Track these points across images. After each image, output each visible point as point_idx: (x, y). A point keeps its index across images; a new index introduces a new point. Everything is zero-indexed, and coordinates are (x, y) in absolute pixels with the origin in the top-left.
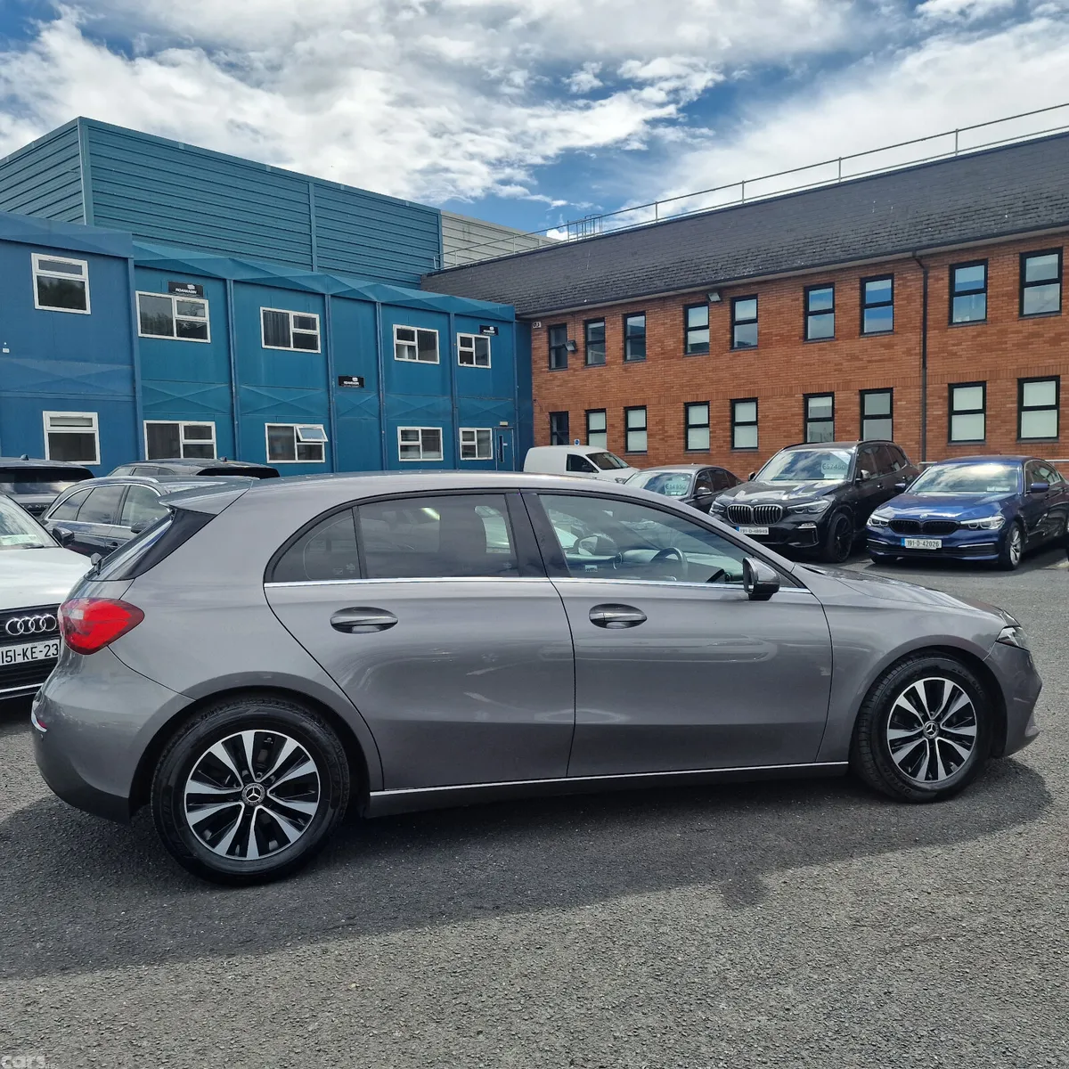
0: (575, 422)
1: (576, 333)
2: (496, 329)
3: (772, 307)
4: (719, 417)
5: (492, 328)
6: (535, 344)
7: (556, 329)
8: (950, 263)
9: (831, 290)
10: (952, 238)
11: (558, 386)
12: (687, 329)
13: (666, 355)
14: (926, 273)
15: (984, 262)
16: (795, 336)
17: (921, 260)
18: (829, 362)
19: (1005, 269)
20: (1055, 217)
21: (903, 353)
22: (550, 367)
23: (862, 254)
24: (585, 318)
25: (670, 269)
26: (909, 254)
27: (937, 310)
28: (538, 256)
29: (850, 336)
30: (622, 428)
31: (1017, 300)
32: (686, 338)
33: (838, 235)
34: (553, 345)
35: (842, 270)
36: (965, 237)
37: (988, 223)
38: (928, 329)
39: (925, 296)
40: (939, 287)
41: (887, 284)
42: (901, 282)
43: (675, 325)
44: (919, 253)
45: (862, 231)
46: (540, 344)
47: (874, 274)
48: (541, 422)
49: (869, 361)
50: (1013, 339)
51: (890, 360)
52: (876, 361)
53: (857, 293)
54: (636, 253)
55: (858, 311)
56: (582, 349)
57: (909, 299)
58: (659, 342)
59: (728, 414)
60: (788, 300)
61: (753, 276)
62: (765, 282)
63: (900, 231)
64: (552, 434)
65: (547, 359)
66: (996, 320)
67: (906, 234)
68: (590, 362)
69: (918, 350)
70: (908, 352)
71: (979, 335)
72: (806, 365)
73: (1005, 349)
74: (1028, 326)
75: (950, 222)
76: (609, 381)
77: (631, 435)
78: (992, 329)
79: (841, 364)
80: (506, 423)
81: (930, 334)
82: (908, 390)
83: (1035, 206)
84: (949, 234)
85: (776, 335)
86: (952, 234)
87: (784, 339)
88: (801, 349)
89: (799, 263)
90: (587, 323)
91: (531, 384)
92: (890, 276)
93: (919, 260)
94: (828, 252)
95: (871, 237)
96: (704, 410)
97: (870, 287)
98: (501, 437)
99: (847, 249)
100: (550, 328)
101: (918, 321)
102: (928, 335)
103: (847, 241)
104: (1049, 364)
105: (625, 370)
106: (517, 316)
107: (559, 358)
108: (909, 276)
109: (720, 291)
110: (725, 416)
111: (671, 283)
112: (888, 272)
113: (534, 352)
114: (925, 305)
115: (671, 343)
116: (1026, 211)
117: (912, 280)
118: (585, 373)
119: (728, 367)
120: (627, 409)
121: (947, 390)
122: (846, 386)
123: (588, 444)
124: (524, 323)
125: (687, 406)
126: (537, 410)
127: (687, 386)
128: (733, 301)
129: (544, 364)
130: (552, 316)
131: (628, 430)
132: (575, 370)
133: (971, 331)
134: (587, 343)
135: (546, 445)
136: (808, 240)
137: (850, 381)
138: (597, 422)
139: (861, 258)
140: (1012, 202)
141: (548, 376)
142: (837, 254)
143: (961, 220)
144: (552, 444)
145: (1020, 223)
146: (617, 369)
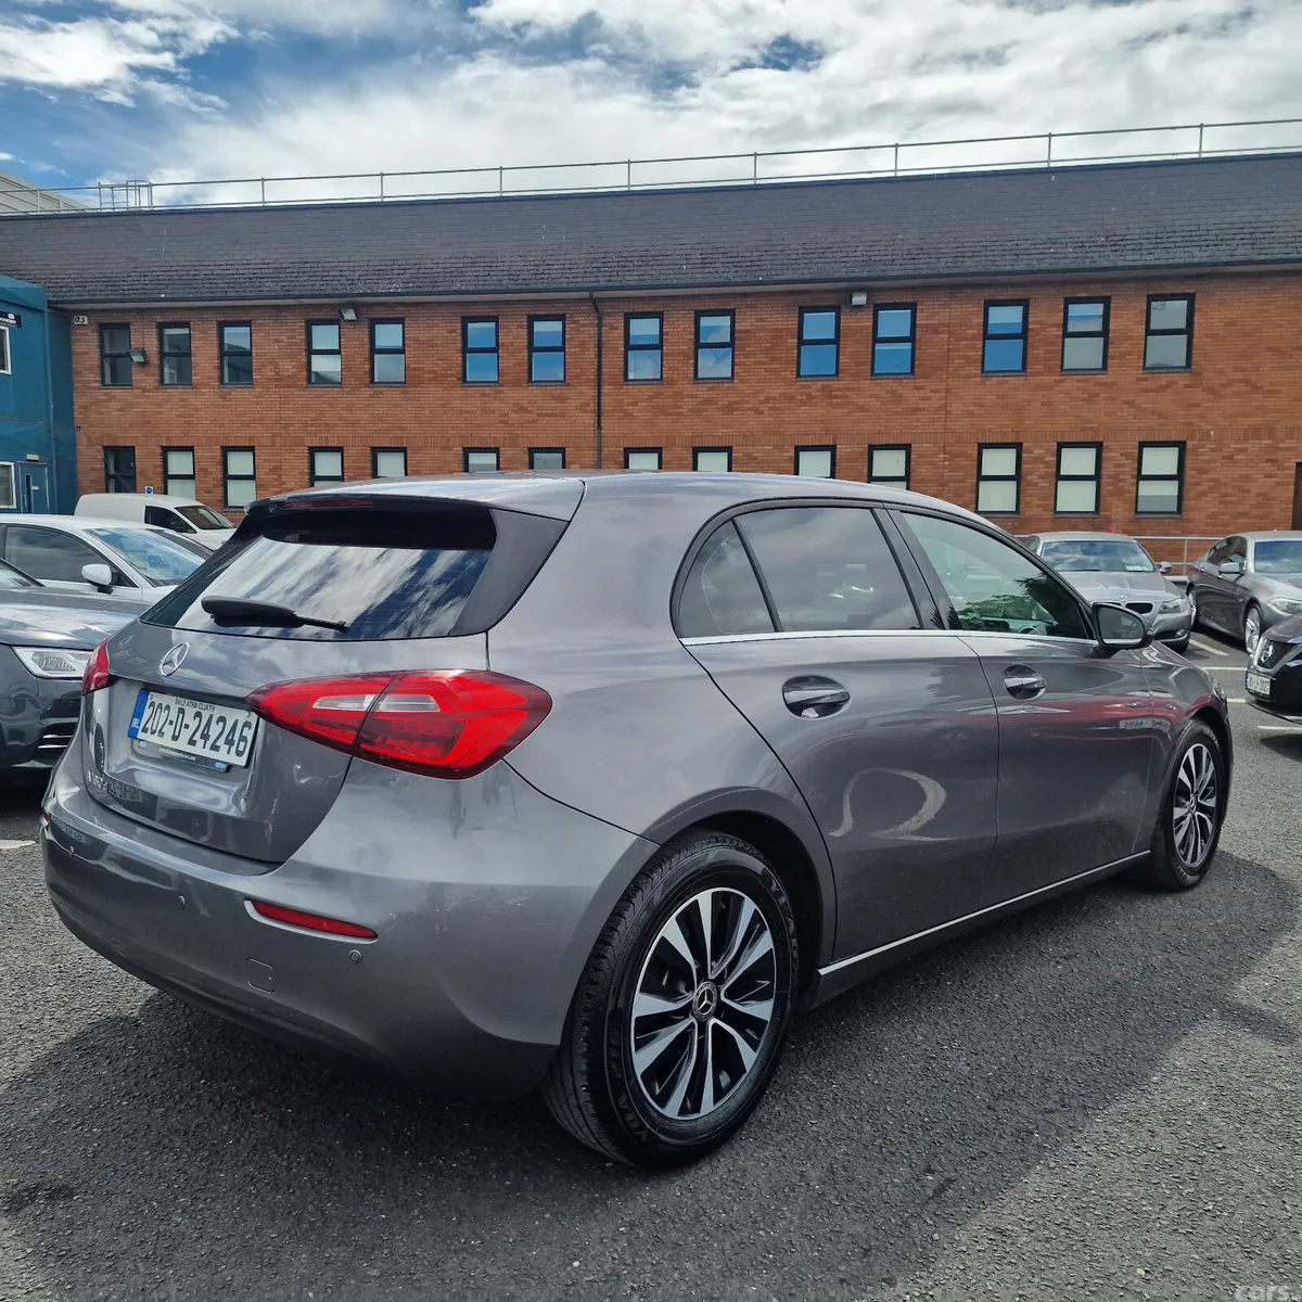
0: (145, 461)
1: (145, 339)
2: (17, 318)
3: (424, 335)
4: (358, 468)
5: (11, 316)
6: (77, 347)
7: (113, 328)
8: (626, 311)
9: (493, 325)
10: (632, 283)
11: (118, 410)
12: (310, 352)
13: (280, 380)
14: (600, 319)
15: (659, 315)
16: (452, 375)
17: (596, 305)
18: (493, 412)
19: (680, 325)
20: (732, 276)
21: (577, 408)
22: (103, 381)
23: (532, 286)
24: (160, 319)
25: (288, 270)
26: (586, 295)
27: (612, 362)
28: (82, 223)
29: (516, 383)
30: (220, 476)
31: (692, 361)
32: (309, 364)
33: (504, 259)
34: (107, 351)
35: (508, 302)
36: (644, 283)
37: (668, 272)
38: (603, 383)
39: (599, 346)
40: (614, 337)
41: (557, 326)
42: (574, 326)
43: (295, 344)
44: (596, 294)
45: (531, 259)
46: (87, 348)
47: (544, 313)
48: (90, 459)
49: (539, 415)
50: (689, 403)
51: (562, 415)
52: (547, 415)
53: (525, 332)
54: (237, 242)
55: (525, 353)
56: (155, 360)
57: (582, 345)
58: (271, 364)
59: (369, 465)
60: (442, 331)
61: (400, 294)
62: (416, 304)
63: (575, 266)
64: (108, 477)
65: (97, 370)
66: (671, 382)
67: (581, 271)
68: (167, 381)
69: (592, 407)
70: (582, 408)
71: (656, 395)
72: (467, 412)
73: (681, 414)
74: (703, 392)
75: (628, 264)
76: (197, 410)
77: (231, 485)
78: (668, 391)
79: (507, 415)
80: (36, 457)
81: (606, 389)
82: (582, 452)
83: (711, 261)
84: (627, 278)
85: (429, 372)
86: (631, 278)
87: (437, 378)
88: (460, 392)
89: (457, 286)
90: (161, 327)
91: (73, 403)
92: (561, 318)
93: (594, 302)
94: (494, 278)
95: (543, 267)
96: (336, 458)
97: (539, 326)
98: (28, 477)
99: (515, 277)
100: (102, 328)
101: (592, 373)
102: (603, 391)
103: (516, 268)
104: (721, 434)
105: (223, 397)
106: (50, 304)
107: (116, 370)
108: (582, 320)
109: (356, 307)
110: (366, 468)
111: (291, 288)
112: (559, 312)
113: (75, 358)
114: (599, 356)
115: (289, 367)
116: (704, 265)
117: (584, 325)
118: (161, 395)
119: (369, 406)
120: (226, 450)
121: (622, 455)
122: (514, 441)
123: (166, 493)
124: (61, 315)
125: (313, 451)
126: (82, 441)
127: (312, 425)
128: (373, 323)
129: (92, 377)
130: (103, 311)
131: (227, 477)
132: (144, 390)
133: (648, 390)
134: (162, 355)
135: (98, 491)
136: (469, 260)
137: (518, 436)
138: (180, 463)
139: (530, 291)
140: (689, 252)
141: (101, 395)
142: (505, 282)
143: (640, 263)
144: (107, 491)
145: (699, 277)
146: (210, 394)
